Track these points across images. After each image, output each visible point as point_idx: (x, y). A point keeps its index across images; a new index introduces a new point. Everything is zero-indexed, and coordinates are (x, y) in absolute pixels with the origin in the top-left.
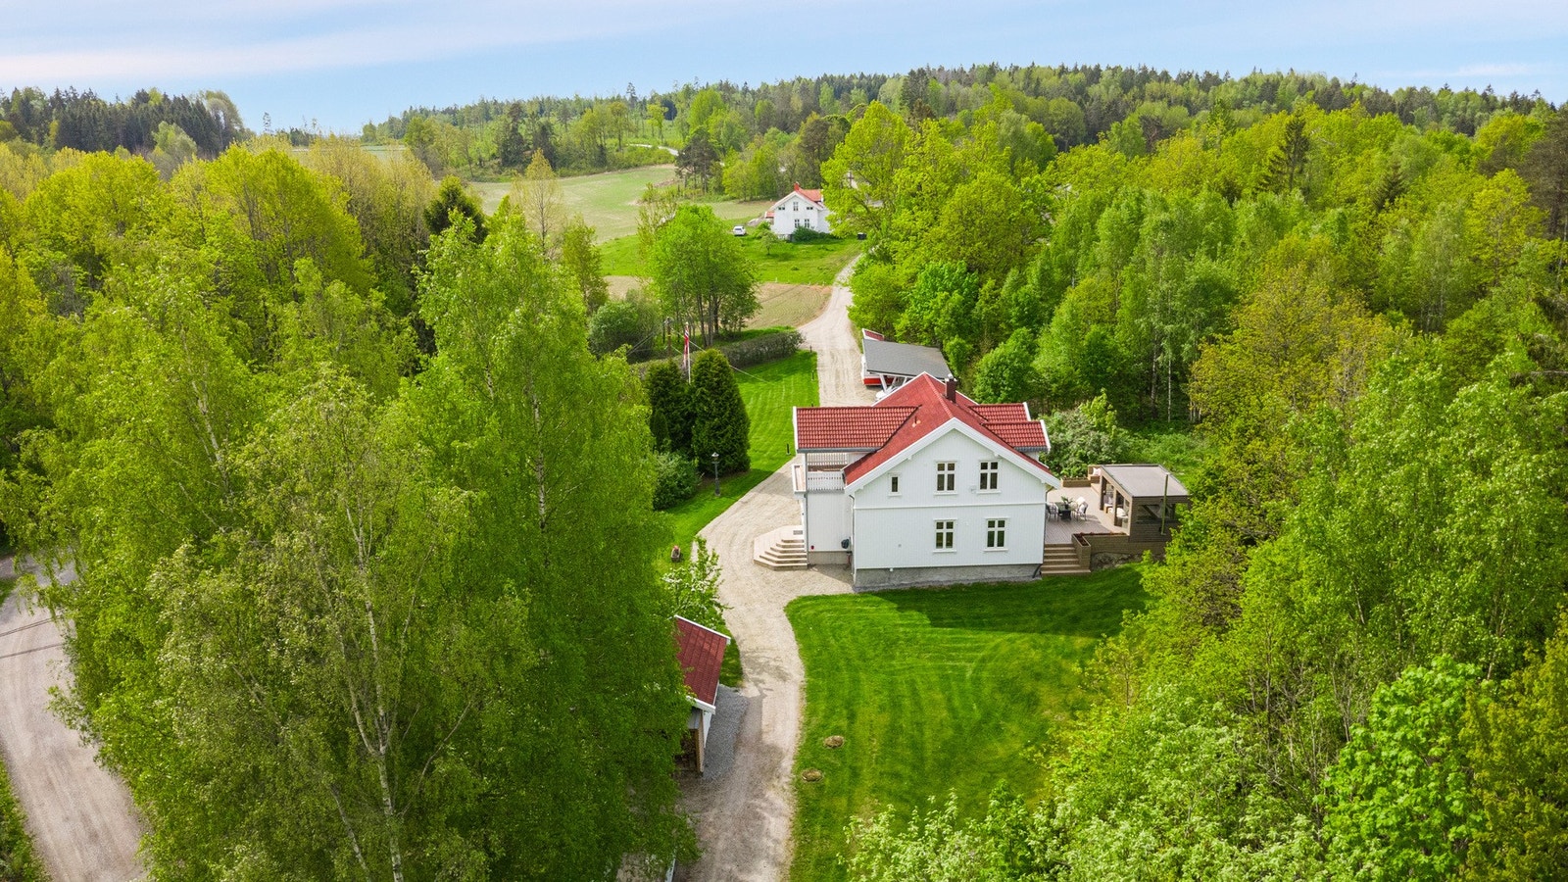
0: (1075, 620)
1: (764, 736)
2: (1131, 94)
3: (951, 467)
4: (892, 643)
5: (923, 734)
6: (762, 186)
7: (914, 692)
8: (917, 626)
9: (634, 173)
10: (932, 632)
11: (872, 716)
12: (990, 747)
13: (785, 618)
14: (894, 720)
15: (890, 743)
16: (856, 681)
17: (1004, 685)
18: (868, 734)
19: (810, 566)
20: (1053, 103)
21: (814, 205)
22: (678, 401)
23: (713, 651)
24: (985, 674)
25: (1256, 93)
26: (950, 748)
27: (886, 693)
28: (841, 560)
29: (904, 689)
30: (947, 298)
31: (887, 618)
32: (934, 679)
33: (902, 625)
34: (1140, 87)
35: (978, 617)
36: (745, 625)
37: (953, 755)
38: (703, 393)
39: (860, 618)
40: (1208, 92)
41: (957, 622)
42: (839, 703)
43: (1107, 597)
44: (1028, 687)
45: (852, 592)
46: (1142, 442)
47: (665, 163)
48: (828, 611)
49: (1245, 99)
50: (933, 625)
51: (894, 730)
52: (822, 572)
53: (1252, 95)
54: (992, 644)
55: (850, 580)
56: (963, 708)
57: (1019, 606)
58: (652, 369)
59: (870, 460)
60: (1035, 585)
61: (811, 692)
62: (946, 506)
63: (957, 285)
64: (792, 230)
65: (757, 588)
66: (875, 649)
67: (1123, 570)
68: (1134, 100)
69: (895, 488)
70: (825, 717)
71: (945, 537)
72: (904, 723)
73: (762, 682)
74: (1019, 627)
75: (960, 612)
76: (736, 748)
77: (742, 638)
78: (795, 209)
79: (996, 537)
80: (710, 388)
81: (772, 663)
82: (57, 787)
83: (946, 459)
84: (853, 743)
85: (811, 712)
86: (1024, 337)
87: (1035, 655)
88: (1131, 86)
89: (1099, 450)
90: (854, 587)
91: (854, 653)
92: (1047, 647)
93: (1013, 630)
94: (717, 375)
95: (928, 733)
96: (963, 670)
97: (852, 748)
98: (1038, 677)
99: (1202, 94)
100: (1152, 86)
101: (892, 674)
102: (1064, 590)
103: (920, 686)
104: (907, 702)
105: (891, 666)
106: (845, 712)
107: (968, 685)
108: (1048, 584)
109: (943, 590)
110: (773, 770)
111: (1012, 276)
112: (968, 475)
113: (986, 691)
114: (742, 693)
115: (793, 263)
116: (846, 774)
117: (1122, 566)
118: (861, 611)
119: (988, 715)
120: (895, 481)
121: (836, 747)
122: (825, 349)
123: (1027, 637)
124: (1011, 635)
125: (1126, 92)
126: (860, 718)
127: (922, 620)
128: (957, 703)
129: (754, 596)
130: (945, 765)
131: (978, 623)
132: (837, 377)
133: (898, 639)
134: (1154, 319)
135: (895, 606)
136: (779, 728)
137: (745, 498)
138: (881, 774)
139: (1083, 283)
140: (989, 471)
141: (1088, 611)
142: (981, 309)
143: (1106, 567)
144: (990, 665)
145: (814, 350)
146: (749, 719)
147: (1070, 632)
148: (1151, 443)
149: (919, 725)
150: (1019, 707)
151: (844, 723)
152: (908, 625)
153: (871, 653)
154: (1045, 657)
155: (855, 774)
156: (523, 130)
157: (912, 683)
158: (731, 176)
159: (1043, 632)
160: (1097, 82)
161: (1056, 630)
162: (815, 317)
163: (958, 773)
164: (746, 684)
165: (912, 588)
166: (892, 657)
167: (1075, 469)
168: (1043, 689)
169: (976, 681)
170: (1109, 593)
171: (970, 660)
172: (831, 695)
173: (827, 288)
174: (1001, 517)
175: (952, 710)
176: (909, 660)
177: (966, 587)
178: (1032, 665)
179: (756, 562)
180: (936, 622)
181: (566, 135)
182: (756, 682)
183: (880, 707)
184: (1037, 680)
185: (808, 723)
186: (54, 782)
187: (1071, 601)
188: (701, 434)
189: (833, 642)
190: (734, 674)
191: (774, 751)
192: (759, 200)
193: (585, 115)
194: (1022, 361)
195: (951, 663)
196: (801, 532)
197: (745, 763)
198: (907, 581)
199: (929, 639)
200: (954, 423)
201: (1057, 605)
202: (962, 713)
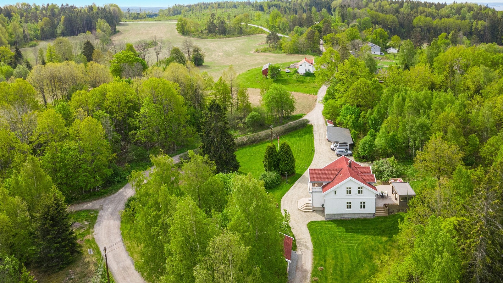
0: (383, 231)
1: (303, 266)
2: (414, 11)
3: (350, 188)
4: (335, 238)
5: (343, 267)
6: (294, 49)
7: (341, 253)
8: (342, 232)
9: (252, 37)
10: (346, 234)
11: (330, 262)
12: (360, 271)
13: (307, 229)
14: (336, 263)
15: (335, 270)
16: (326, 250)
17: (364, 252)
18: (329, 267)
19: (313, 211)
20: (388, 16)
21: (311, 65)
22: (275, 156)
23: (290, 243)
24: (359, 248)
25: (454, 11)
26: (350, 272)
27: (334, 254)
28: (322, 209)
29: (338, 253)
30: (351, 117)
31: (334, 229)
32: (346, 249)
33: (338, 232)
34: (416, 9)
35: (358, 230)
36: (297, 231)
37: (351, 273)
38: (282, 154)
39: (327, 229)
40: (439, 10)
41: (353, 231)
42: (322, 257)
43: (392, 224)
44: (370, 253)
45: (325, 220)
46: (405, 167)
47: (262, 33)
48: (318, 226)
49: (451, 14)
50: (346, 232)
51: (336, 265)
52: (317, 213)
53: (453, 12)
54: (361, 239)
55: (324, 216)
56: (354, 259)
57: (369, 226)
58: (268, 147)
59: (329, 185)
60: (374, 219)
61: (315, 253)
62: (349, 198)
63: (354, 112)
64: (304, 72)
65: (299, 218)
66: (331, 240)
67: (397, 215)
68: (414, 13)
69: (335, 193)
70: (318, 261)
71: (349, 206)
72: (338, 263)
73: (302, 249)
74: (369, 233)
75: (353, 228)
76: (296, 270)
77: (296, 235)
78: (305, 66)
79: (363, 206)
80: (284, 152)
81: (304, 243)
82: (126, 278)
83: (349, 187)
84: (326, 269)
85: (315, 259)
86: (373, 132)
87: (372, 243)
88: (414, 8)
89: (392, 173)
90: (325, 218)
91: (325, 241)
92: (375, 240)
93: (367, 234)
94: (286, 149)
95: (345, 267)
96: (353, 247)
97: (325, 271)
98: (373, 250)
99: (437, 11)
100: (421, 8)
101: (335, 247)
102: (381, 221)
103: (343, 252)
104: (339, 257)
105: (335, 245)
106: (323, 260)
107: (355, 252)
108: (377, 218)
109: (349, 220)
110: (306, 277)
111: (369, 111)
112: (355, 190)
113: (360, 254)
114: (297, 253)
115: (305, 84)
116: (324, 279)
117: (397, 213)
118: (327, 227)
119: (360, 261)
120: (335, 192)
121: (321, 270)
122: (315, 124)
123: (371, 237)
124: (366, 236)
125: (412, 10)
126: (327, 262)
127: (343, 230)
128: (352, 257)
129: (299, 221)
130: (349, 276)
131: (358, 232)
132: (319, 136)
133: (337, 236)
134: (408, 132)
135: (336, 225)
136: (307, 264)
137: (294, 185)
138: (333, 279)
139: (389, 118)
140: (360, 190)
141: (387, 228)
142: (361, 121)
143: (393, 213)
144: (361, 245)
145: (313, 124)
146: (299, 261)
147: (382, 235)
148: (408, 168)
149: (342, 264)
150: (368, 259)
151: (323, 263)
152: (339, 232)
153: (330, 241)
154: (375, 244)
155: (326, 279)
156: (215, 21)
157: (340, 251)
158: (284, 47)
159: (375, 235)
160: (402, 7)
161: (378, 235)
162: (312, 109)
163: (352, 279)
164: (298, 250)
165: (341, 219)
166: (335, 242)
167: (386, 179)
168: (374, 253)
169: (357, 250)
170: (393, 222)
171: (356, 244)
172: (320, 254)
173: (315, 97)
174: (364, 201)
175: (351, 259)
176: (340, 243)
177: (355, 219)
178: (371, 246)
179: (299, 209)
180: (347, 231)
181: (230, 23)
182: (301, 249)
183: (332, 258)
184: (373, 251)
185: (314, 263)
186: (125, 277)
187: (383, 226)
188: (282, 166)
189: (320, 237)
190: (295, 247)
191: (306, 271)
192: (293, 53)
193: (236, 18)
194: (372, 142)
195: (350, 244)
196: (311, 200)
197: (298, 275)
198: (339, 217)
199: (345, 237)
200: (351, 178)
201: (379, 226)
202: (353, 261)
